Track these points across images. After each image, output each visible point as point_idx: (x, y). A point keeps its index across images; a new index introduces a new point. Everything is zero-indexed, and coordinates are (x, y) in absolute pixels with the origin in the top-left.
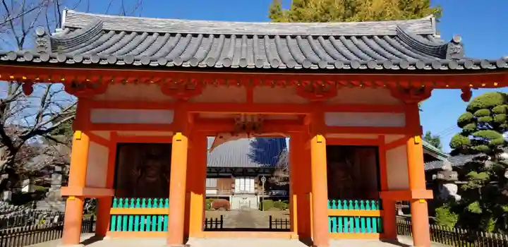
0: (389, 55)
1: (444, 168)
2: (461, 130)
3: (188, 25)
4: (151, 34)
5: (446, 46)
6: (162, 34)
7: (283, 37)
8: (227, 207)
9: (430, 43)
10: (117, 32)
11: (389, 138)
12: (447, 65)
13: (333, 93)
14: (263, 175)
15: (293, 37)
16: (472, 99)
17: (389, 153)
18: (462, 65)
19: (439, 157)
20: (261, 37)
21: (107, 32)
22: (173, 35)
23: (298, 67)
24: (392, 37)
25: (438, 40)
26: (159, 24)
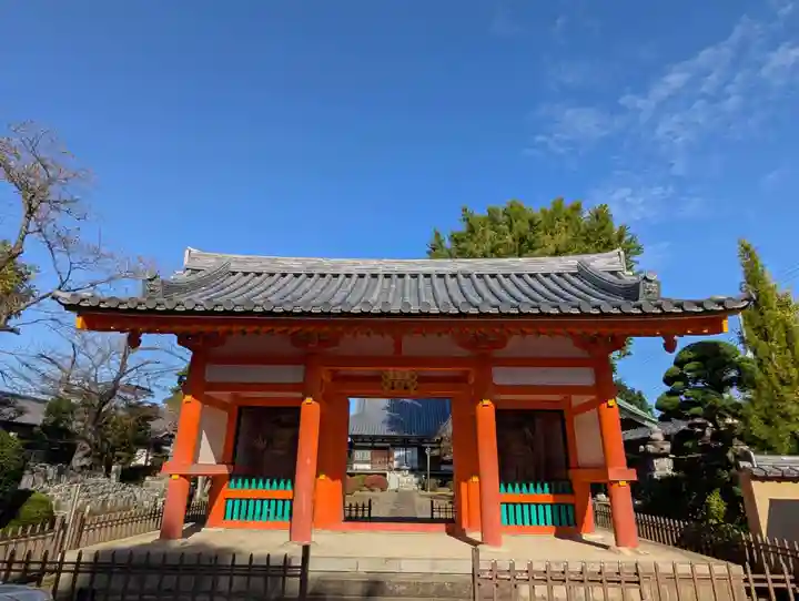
0: (569, 296)
1: (653, 436)
2: (668, 388)
3: (327, 264)
4: (284, 275)
5: (637, 285)
6: (297, 276)
7: (441, 276)
8: (384, 487)
9: (620, 281)
10: (246, 274)
11: (577, 400)
12: (640, 307)
13: (502, 343)
14: (428, 445)
15: (454, 276)
16: (678, 349)
17: (578, 419)
18: (659, 306)
19: (646, 423)
20: (415, 276)
21: (234, 273)
22: (310, 276)
23: (474, 311)
24: (573, 275)
25: (629, 277)
26: (294, 263)
